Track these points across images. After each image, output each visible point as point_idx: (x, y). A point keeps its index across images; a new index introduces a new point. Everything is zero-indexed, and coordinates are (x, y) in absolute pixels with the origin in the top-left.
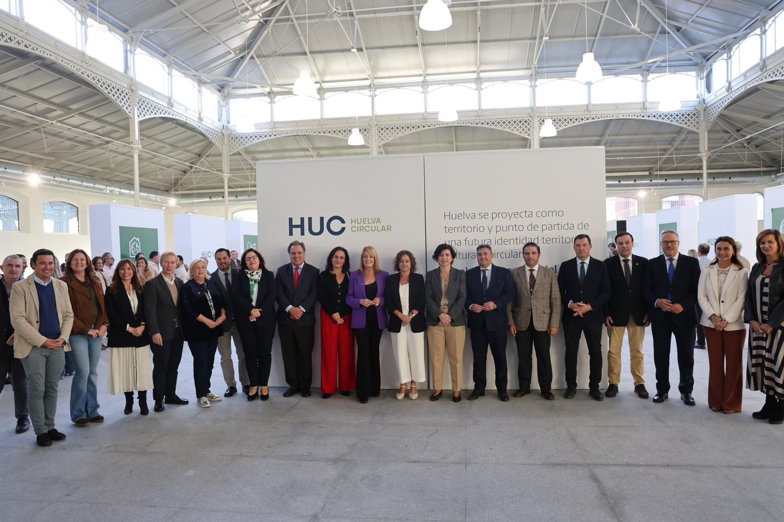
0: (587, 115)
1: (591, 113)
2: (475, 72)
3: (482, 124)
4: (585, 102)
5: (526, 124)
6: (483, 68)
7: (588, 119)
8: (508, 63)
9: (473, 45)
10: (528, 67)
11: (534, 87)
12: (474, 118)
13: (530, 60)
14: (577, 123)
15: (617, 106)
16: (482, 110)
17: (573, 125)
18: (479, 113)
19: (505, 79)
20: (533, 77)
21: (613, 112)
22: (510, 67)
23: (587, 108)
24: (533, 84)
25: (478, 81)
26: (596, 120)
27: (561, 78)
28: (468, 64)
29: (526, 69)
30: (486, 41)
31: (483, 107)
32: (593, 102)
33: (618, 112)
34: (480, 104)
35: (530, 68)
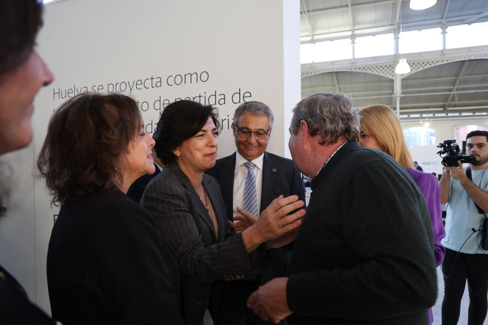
0: (442, 58)
1: (446, 56)
2: (350, 30)
3: (356, 69)
4: (441, 48)
5: (390, 68)
6: (357, 27)
7: (443, 61)
8: (376, 22)
9: (345, 9)
10: (393, 23)
11: (397, 39)
12: (349, 65)
13: (393, 18)
14: (433, 65)
15: (469, 49)
16: (355, 59)
17: (430, 66)
18: (353, 61)
19: (374, 34)
20: (396, 31)
21: (466, 54)
22: (377, 25)
23: (442, 52)
24: (396, 36)
25: (353, 37)
26: (450, 61)
27: (420, 30)
28: (344, 25)
29: (391, 25)
30: (357, 4)
31: (356, 57)
32: (447, 47)
33: (470, 54)
34: (353, 55)
35: (394, 25)
